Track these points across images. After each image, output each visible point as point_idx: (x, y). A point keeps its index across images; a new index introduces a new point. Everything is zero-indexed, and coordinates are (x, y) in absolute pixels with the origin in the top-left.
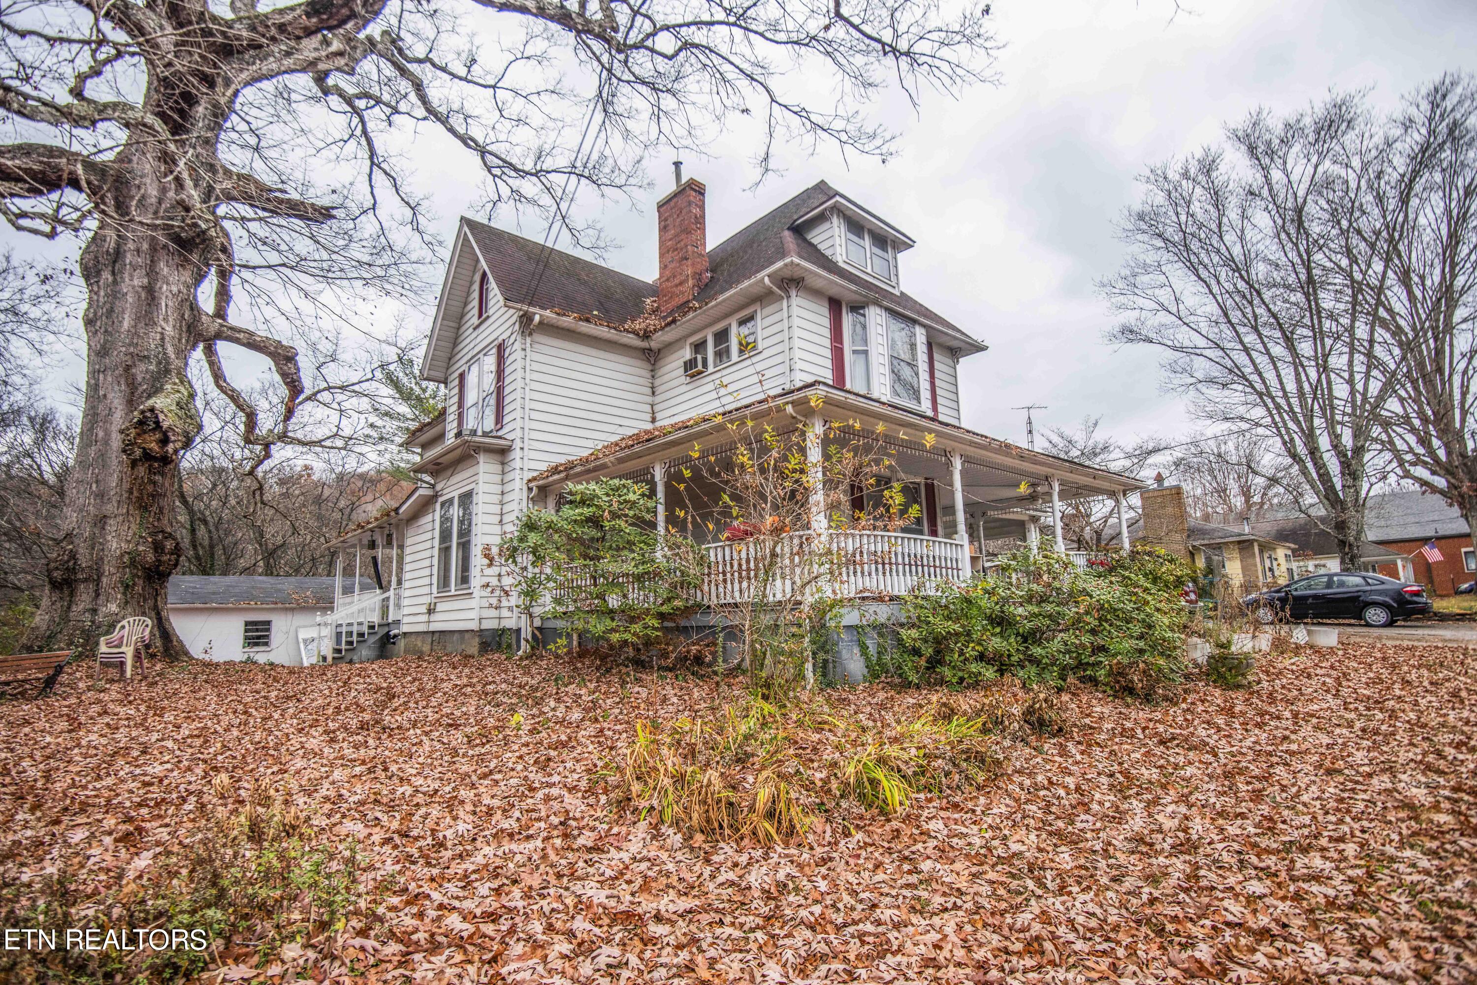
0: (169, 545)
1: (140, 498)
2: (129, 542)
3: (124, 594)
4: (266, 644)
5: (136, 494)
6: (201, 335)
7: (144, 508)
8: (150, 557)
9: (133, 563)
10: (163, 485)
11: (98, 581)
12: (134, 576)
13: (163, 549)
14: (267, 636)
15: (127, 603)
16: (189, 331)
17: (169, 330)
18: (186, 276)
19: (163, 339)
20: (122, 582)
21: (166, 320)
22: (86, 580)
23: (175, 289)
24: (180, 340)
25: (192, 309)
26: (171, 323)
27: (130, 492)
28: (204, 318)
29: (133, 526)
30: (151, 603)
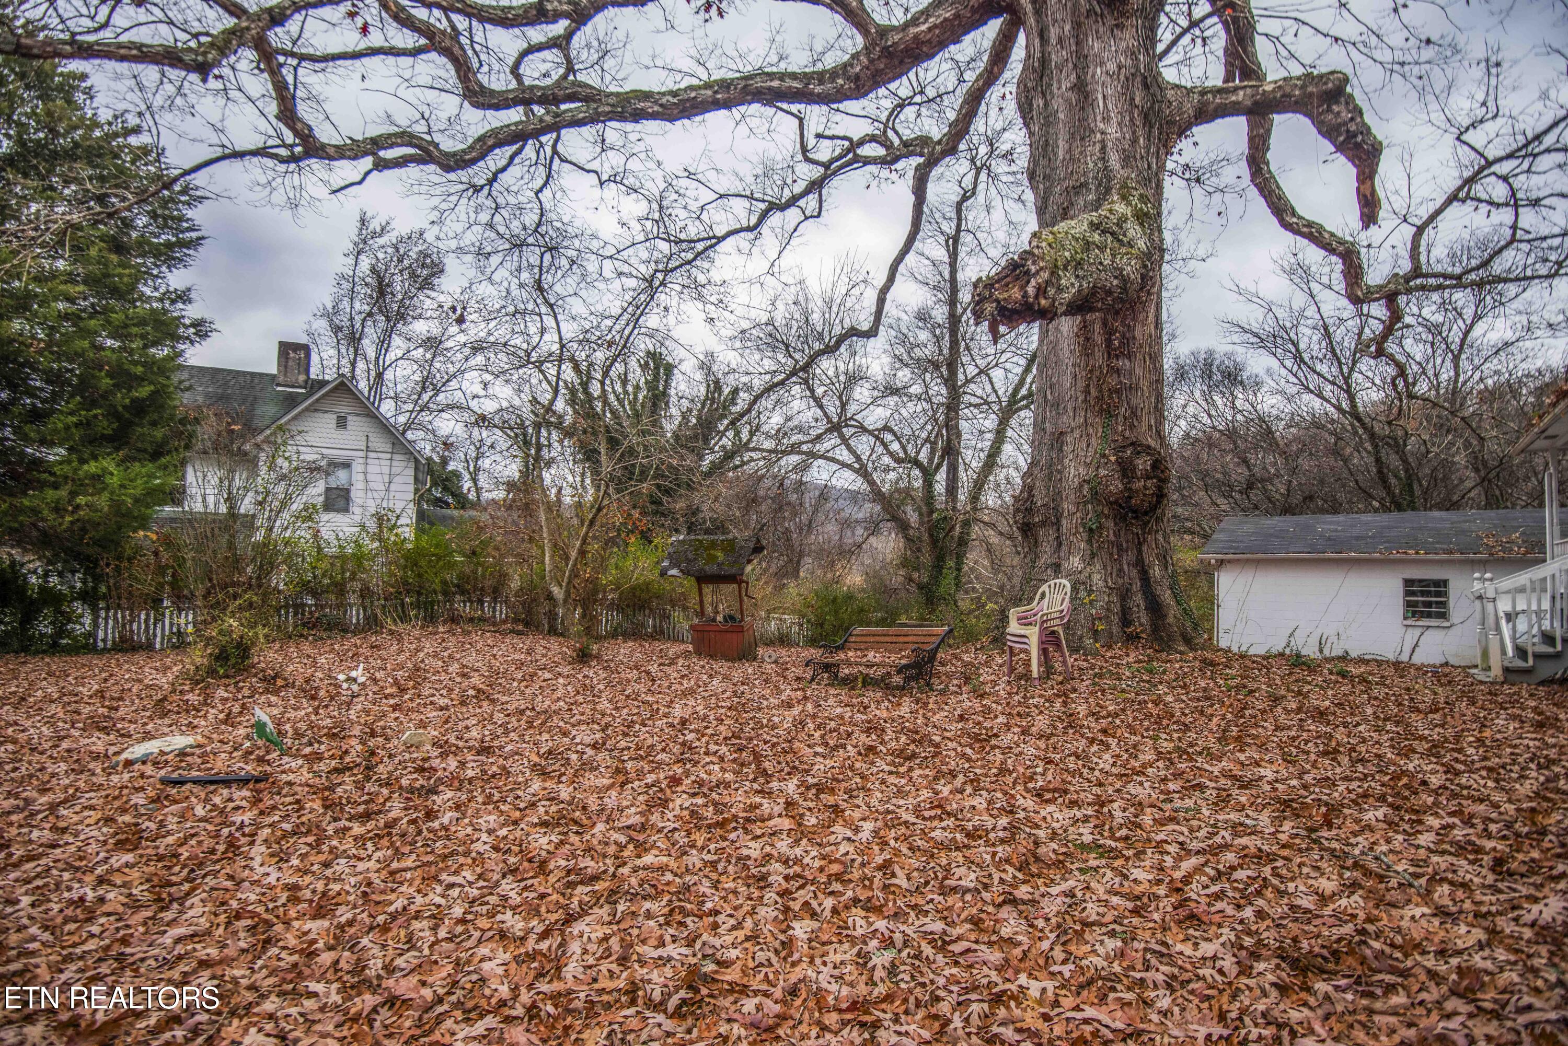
0: (1142, 464)
1: (1099, 399)
2: (1088, 465)
3: (1089, 542)
4: (1443, 616)
5: (1094, 393)
6: (1171, 123)
7: (1107, 412)
8: (1116, 486)
9: (1095, 495)
10: (1131, 372)
11: (1058, 524)
12: (1099, 515)
13: (1134, 470)
14: (1443, 604)
15: (1093, 556)
16: (1147, 121)
17: (1112, 130)
18: (1128, 38)
19: (1103, 149)
20: (1084, 525)
21: (1106, 119)
22: (1043, 524)
23: (1112, 66)
24: (1134, 141)
25: (1146, 86)
26: (1114, 119)
27: (1087, 392)
28: (1170, 93)
29: (1093, 441)
30: (1131, 556)
